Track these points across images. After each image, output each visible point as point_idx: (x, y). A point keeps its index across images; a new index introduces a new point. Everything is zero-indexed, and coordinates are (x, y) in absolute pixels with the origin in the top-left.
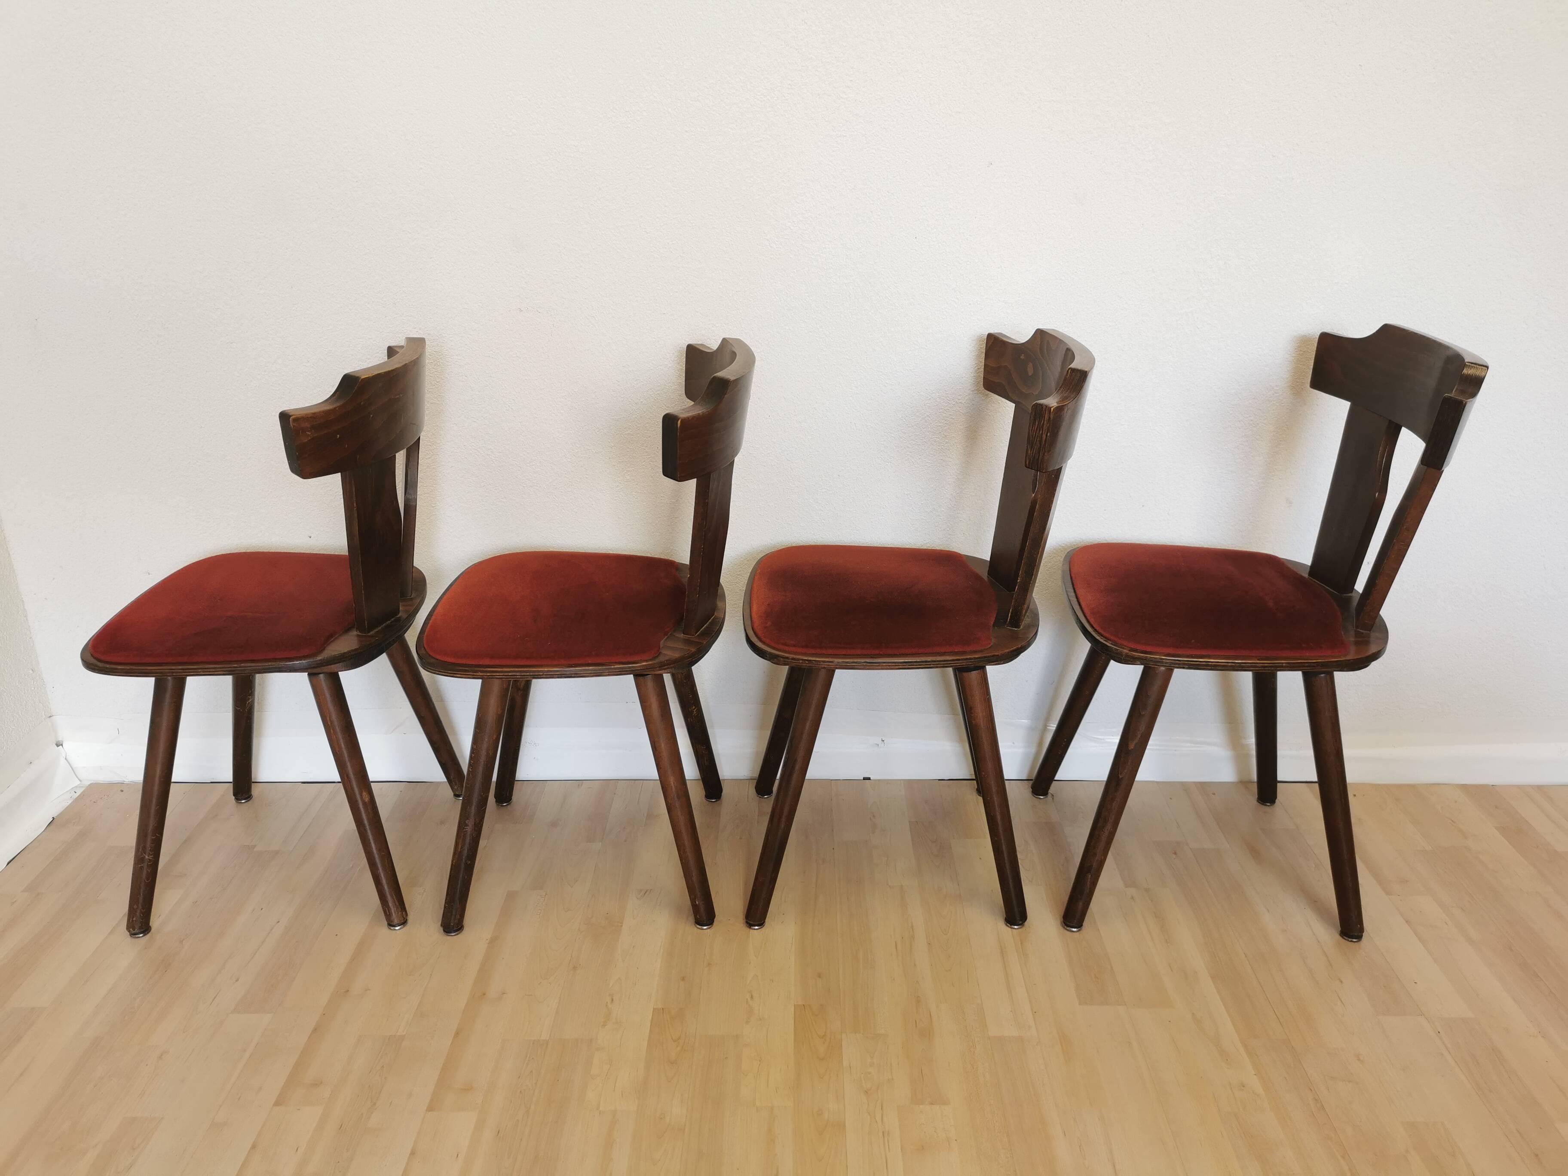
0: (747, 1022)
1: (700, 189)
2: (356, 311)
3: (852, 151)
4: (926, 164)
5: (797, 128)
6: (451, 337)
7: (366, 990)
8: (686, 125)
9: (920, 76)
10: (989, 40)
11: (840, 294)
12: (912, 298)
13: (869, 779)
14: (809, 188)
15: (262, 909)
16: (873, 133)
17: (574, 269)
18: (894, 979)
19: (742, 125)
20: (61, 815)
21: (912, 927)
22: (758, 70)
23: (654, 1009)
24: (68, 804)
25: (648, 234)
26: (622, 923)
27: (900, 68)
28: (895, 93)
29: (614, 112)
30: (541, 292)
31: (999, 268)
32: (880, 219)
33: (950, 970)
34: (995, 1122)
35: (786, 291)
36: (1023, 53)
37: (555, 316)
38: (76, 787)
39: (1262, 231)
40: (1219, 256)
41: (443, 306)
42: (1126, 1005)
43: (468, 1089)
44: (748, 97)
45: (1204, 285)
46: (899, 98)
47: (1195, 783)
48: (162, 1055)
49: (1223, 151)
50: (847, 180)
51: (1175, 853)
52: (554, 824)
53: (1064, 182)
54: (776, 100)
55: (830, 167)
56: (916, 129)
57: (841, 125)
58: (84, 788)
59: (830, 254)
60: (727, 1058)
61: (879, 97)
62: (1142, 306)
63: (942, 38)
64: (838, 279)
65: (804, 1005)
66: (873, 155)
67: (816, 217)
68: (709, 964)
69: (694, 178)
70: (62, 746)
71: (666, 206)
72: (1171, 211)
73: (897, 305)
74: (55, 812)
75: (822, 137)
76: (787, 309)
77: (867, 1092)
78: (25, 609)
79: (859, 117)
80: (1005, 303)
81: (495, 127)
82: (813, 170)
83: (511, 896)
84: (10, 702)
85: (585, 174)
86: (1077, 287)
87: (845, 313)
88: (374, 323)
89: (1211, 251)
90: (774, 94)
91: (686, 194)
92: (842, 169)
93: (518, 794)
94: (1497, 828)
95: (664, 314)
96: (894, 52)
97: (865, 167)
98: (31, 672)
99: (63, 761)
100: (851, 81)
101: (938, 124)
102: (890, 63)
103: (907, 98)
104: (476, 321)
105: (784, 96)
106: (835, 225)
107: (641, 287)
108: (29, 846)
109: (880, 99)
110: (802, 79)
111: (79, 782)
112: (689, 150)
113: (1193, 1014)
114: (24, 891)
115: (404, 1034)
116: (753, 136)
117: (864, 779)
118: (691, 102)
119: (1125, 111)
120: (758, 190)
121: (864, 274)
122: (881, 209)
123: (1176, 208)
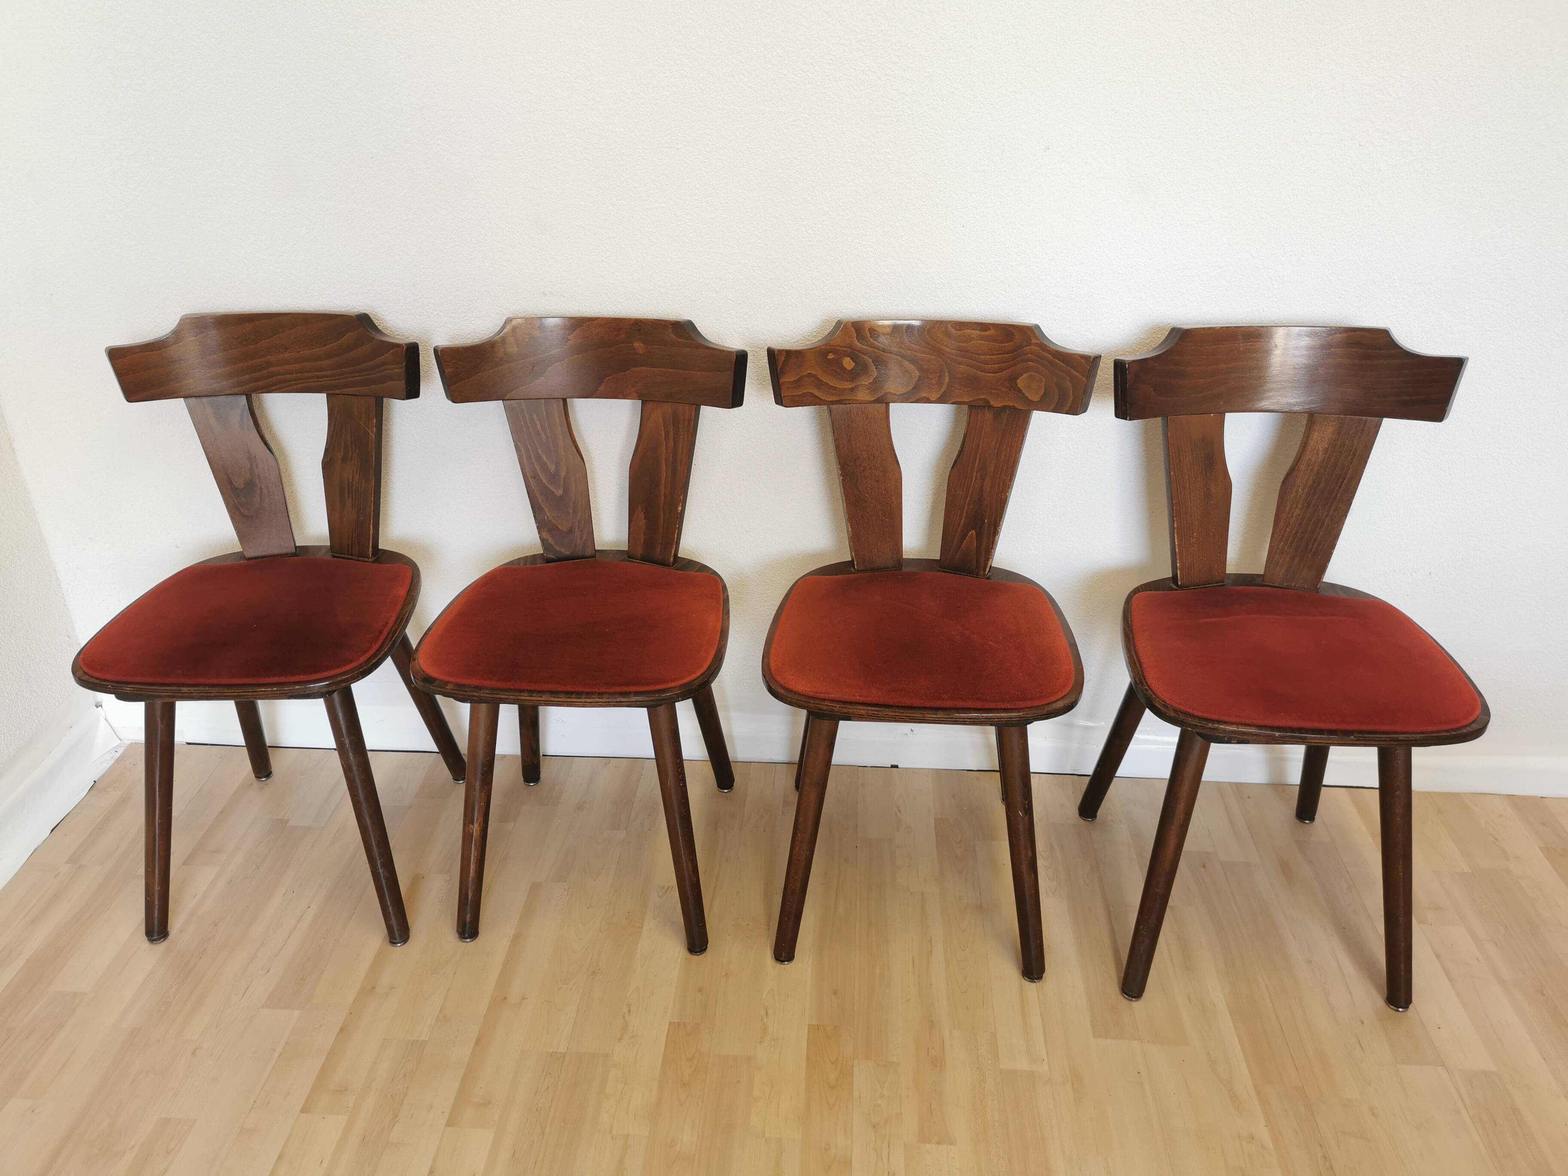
0: (761, 1042)
1: (733, 170)
2: (375, 292)
3: (897, 132)
4: (977, 148)
5: (838, 107)
6: (474, 320)
7: (391, 989)
8: (719, 102)
9: (974, 52)
10: (1052, 13)
11: (880, 284)
12: (957, 290)
13: (897, 767)
14: (849, 171)
15: (293, 892)
16: (921, 114)
17: (599, 252)
18: (909, 1000)
19: (779, 103)
20: (102, 777)
21: (930, 941)
22: (797, 43)
23: (670, 1022)
24: (109, 765)
25: (678, 218)
26: (642, 924)
27: (952, 43)
28: (946, 70)
29: (642, 88)
30: (566, 276)
31: (1052, 260)
32: (926, 206)
33: (966, 992)
34: (1000, 1166)
35: (823, 280)
36: (1088, 28)
37: (580, 301)
38: (117, 746)
39: (1342, 226)
40: (1293, 252)
41: (464, 289)
42: (1140, 1039)
43: (486, 1103)
44: (786, 73)
45: (1274, 283)
46: (950, 76)
47: (1230, 783)
48: (195, 1051)
49: (1305, 139)
50: (890, 164)
51: (1204, 866)
52: (580, 807)
53: (1128, 170)
54: (816, 76)
55: (873, 150)
56: (968, 110)
57: (886, 104)
58: (125, 748)
59: (870, 242)
60: (739, 1081)
61: (928, 75)
62: (1206, 303)
63: (1000, 10)
64: (879, 268)
65: (818, 1025)
66: (920, 136)
67: (857, 202)
68: (726, 974)
69: (726, 159)
70: (102, 707)
71: (696, 188)
72: (1243, 202)
73: (941, 296)
74: (96, 774)
75: (865, 117)
76: (823, 299)
77: (875, 1127)
78: (58, 578)
79: (906, 96)
80: (1057, 297)
81: (516, 102)
82: (854, 152)
83: (535, 888)
84: (47, 670)
85: (611, 153)
86: (1136, 282)
87: (885, 304)
88: (393, 304)
89: (1284, 246)
90: (814, 70)
91: (717, 175)
92: (885, 152)
93: (545, 772)
94: (1540, 848)
95: (694, 300)
96: (946, 25)
97: (911, 150)
98: (67, 639)
99: (103, 721)
100: (899, 56)
101: (992, 104)
102: (941, 37)
103: (959, 76)
104: (498, 305)
105: (825, 72)
106: (877, 211)
107: (671, 272)
108: (72, 812)
109: (929, 76)
110: (845, 54)
111: (119, 742)
112: (722, 129)
113: (1208, 1053)
114: (67, 862)
115: (427, 1039)
116: (791, 115)
117: (893, 766)
118: (725, 78)
119: (1199, 94)
120: (795, 173)
121: (906, 263)
122: (926, 195)
123: (1249, 200)
